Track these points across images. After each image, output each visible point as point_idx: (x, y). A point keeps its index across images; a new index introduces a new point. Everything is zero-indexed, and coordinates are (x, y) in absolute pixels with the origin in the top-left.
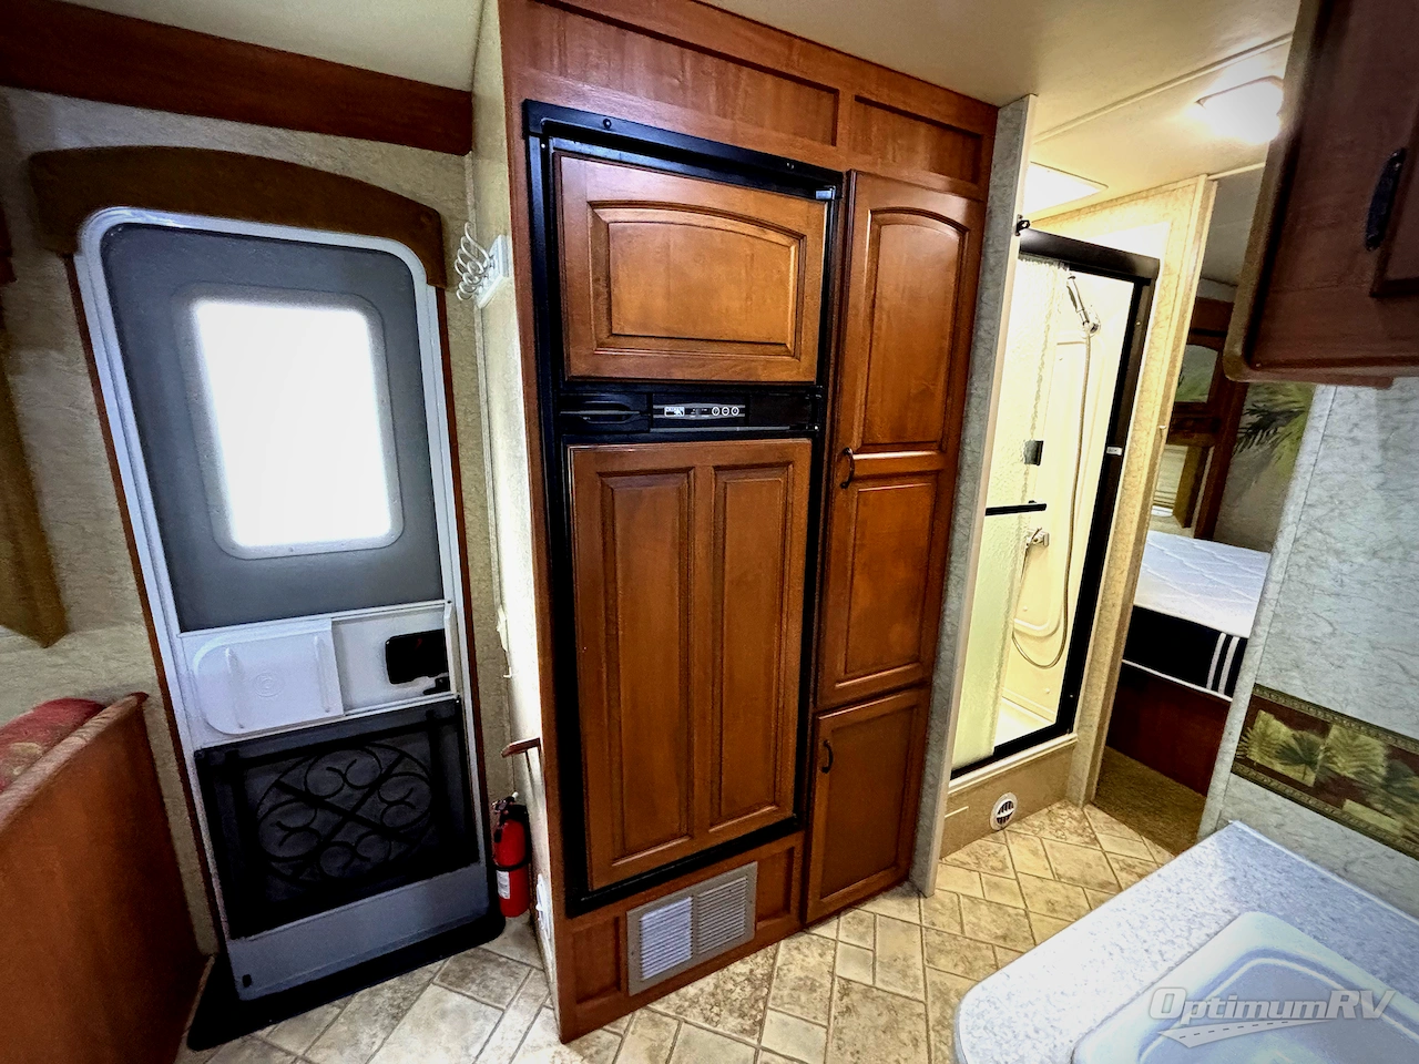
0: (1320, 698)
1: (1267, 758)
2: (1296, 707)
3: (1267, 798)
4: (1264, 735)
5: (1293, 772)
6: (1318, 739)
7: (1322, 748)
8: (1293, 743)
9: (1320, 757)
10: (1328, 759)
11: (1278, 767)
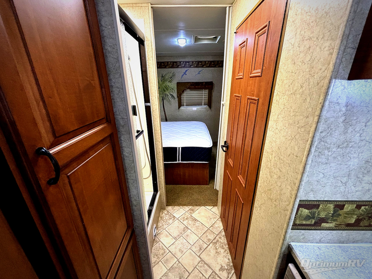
0: (317, 198)
1: (301, 221)
2: (311, 203)
3: (300, 232)
4: (301, 215)
5: (308, 222)
6: (316, 210)
7: (317, 212)
8: (309, 214)
9: (316, 215)
10: (319, 215)
11: (304, 223)
